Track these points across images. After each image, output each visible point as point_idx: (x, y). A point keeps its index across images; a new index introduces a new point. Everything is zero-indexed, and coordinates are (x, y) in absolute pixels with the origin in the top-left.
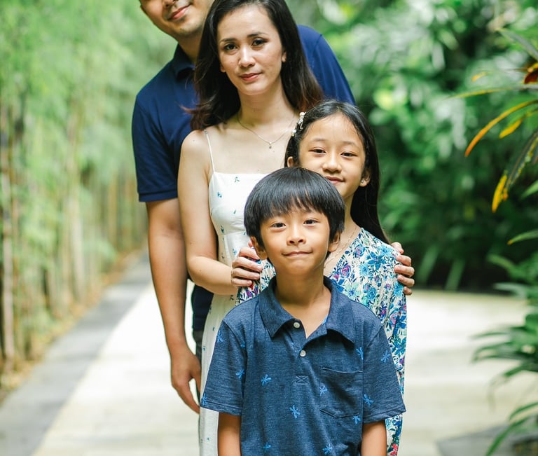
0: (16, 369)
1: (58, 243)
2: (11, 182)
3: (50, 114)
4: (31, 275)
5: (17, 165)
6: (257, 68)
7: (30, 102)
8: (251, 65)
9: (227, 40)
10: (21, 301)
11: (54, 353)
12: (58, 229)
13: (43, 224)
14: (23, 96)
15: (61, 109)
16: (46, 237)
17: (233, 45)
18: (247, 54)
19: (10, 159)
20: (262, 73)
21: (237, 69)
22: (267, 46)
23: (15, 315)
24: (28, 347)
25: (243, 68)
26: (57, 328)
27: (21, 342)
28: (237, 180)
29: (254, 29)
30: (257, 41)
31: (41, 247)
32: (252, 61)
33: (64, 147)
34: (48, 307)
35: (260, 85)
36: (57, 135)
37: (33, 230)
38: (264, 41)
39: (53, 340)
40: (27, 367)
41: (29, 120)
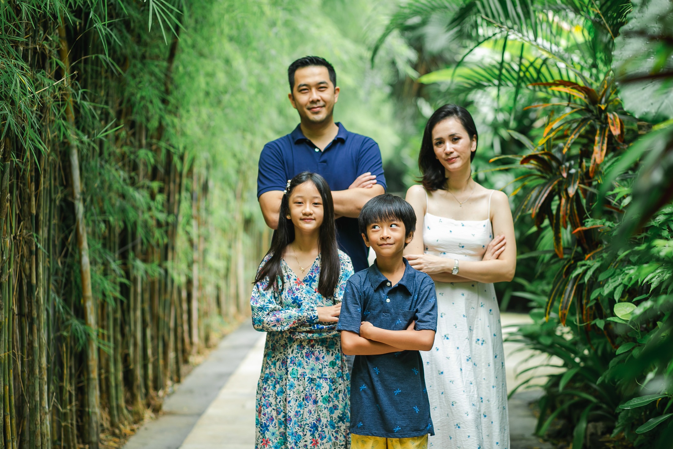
0: (199, 353)
1: (228, 270)
2: (199, 225)
3: (225, 180)
4: (210, 290)
5: (203, 214)
6: (455, 154)
7: (212, 171)
8: (452, 153)
9: (437, 139)
10: (204, 306)
11: (224, 344)
12: (228, 259)
13: (218, 257)
14: (208, 167)
15: (233, 176)
16: (221, 265)
17: (441, 142)
18: (449, 146)
19: (198, 210)
20: (458, 157)
21: (444, 156)
22: (461, 141)
23: (199, 317)
24: (207, 339)
25: (447, 154)
26: (227, 329)
27: (203, 334)
28: (440, 221)
29: (453, 131)
30: (455, 139)
31: (217, 271)
32: (452, 150)
33: (233, 204)
34: (220, 313)
35: (457, 164)
36: (230, 195)
37: (212, 260)
38: (459, 138)
39: (223, 336)
40: (207, 352)
41: (211, 184)
